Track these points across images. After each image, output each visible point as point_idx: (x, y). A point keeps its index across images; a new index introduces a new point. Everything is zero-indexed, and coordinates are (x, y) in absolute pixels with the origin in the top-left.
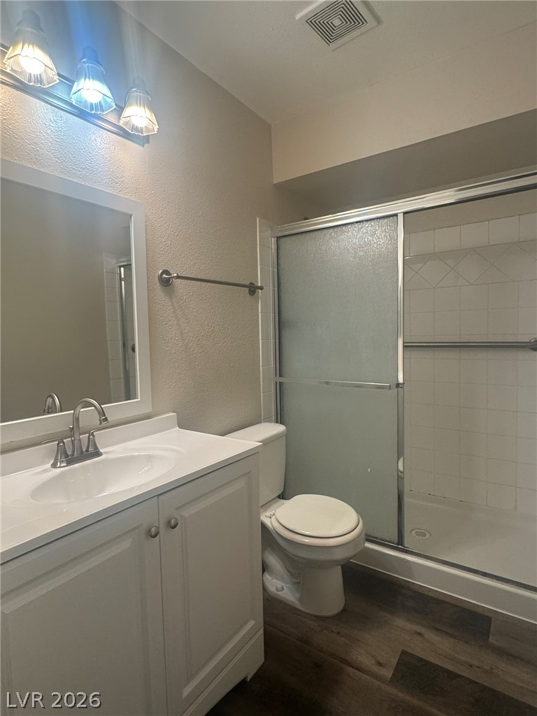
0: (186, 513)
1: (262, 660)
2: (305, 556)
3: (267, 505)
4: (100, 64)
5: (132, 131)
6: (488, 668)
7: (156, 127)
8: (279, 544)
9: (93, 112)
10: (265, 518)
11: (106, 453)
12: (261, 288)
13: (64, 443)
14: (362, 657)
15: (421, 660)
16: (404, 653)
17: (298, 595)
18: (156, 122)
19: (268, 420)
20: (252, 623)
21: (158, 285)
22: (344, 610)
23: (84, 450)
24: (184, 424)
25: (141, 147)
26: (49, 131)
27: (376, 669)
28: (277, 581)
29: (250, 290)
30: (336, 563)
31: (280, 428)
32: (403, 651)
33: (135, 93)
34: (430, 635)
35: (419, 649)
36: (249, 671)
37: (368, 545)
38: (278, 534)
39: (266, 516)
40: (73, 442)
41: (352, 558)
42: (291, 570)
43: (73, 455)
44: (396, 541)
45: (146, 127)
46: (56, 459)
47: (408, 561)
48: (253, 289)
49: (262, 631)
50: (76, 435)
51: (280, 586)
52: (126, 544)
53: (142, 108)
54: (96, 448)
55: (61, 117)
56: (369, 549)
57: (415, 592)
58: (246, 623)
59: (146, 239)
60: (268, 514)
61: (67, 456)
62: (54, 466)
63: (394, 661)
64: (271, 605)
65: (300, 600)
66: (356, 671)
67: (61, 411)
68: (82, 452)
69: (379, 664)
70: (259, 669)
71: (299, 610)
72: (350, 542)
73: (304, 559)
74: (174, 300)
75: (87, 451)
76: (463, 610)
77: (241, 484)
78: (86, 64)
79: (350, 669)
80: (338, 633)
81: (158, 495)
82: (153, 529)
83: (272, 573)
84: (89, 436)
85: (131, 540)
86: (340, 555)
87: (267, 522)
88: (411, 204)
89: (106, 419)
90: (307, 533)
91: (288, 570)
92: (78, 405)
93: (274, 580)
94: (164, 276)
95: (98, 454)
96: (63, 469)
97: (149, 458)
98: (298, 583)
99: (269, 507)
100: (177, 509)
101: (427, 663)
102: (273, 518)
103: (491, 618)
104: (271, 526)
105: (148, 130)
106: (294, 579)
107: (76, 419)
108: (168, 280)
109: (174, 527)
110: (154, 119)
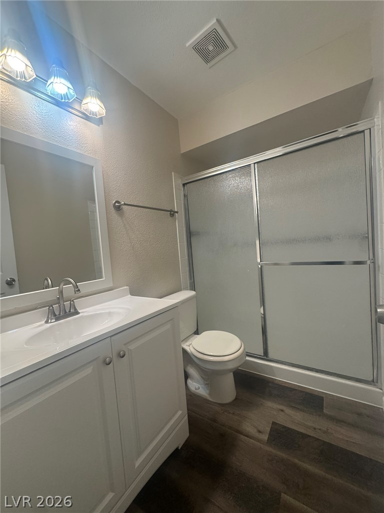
0: (132, 347)
1: (188, 435)
2: (211, 368)
3: (186, 339)
4: (64, 68)
5: (90, 115)
6: (325, 429)
7: (104, 111)
8: (194, 361)
9: (63, 101)
10: (185, 346)
11: (82, 312)
12: (177, 212)
13: (53, 307)
14: (248, 427)
15: (285, 427)
16: (274, 423)
17: (208, 391)
18: (104, 108)
19: (186, 289)
20: (180, 412)
21: (113, 210)
22: (236, 399)
23: (67, 311)
24: (134, 293)
25: (98, 127)
26: (34, 112)
27: (257, 435)
28: (196, 384)
29: (170, 214)
30: (230, 371)
31: (193, 293)
32: (273, 422)
33: (90, 89)
34: (289, 411)
35: (282, 420)
36: (180, 443)
37: (248, 358)
38: (195, 356)
39: (187, 345)
40: (59, 306)
41: (239, 367)
42: (203, 377)
43: (60, 314)
44: (263, 355)
45: (98, 111)
46: (48, 318)
47: (271, 366)
48: (172, 213)
49: (186, 417)
50: (61, 302)
51: (197, 386)
52: (88, 371)
53: (95, 99)
54: (75, 309)
55: (43, 103)
56: (248, 360)
57: (277, 385)
58: (176, 412)
59: (104, 182)
60: (188, 344)
61: (55, 315)
62: (47, 322)
63: (269, 429)
64: (192, 399)
65: (210, 394)
66: (246, 438)
67: (53, 287)
68: (66, 312)
69: (260, 432)
70: (186, 441)
71: (209, 401)
72: (237, 358)
73: (211, 370)
74: (124, 219)
75: (70, 311)
76: (307, 393)
77: (168, 326)
78: (55, 68)
79: (242, 436)
80: (233, 413)
81: (111, 337)
82: (107, 359)
83: (192, 379)
84: (70, 303)
85: (92, 367)
86: (231, 366)
87: (187, 348)
88: (258, 158)
89: (79, 290)
90: (211, 354)
91: (202, 377)
92: (61, 282)
93: (194, 383)
94: (117, 204)
95: (77, 313)
96: (53, 323)
97: (110, 314)
98: (208, 384)
99: (188, 340)
100: (125, 344)
101: (288, 429)
102: (191, 346)
103: (323, 398)
104: (189, 351)
105: (100, 114)
106: (206, 382)
107: (61, 292)
108: (119, 207)
109: (123, 357)
110: (102, 105)
